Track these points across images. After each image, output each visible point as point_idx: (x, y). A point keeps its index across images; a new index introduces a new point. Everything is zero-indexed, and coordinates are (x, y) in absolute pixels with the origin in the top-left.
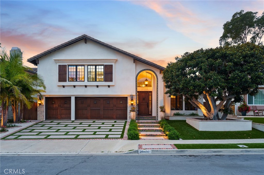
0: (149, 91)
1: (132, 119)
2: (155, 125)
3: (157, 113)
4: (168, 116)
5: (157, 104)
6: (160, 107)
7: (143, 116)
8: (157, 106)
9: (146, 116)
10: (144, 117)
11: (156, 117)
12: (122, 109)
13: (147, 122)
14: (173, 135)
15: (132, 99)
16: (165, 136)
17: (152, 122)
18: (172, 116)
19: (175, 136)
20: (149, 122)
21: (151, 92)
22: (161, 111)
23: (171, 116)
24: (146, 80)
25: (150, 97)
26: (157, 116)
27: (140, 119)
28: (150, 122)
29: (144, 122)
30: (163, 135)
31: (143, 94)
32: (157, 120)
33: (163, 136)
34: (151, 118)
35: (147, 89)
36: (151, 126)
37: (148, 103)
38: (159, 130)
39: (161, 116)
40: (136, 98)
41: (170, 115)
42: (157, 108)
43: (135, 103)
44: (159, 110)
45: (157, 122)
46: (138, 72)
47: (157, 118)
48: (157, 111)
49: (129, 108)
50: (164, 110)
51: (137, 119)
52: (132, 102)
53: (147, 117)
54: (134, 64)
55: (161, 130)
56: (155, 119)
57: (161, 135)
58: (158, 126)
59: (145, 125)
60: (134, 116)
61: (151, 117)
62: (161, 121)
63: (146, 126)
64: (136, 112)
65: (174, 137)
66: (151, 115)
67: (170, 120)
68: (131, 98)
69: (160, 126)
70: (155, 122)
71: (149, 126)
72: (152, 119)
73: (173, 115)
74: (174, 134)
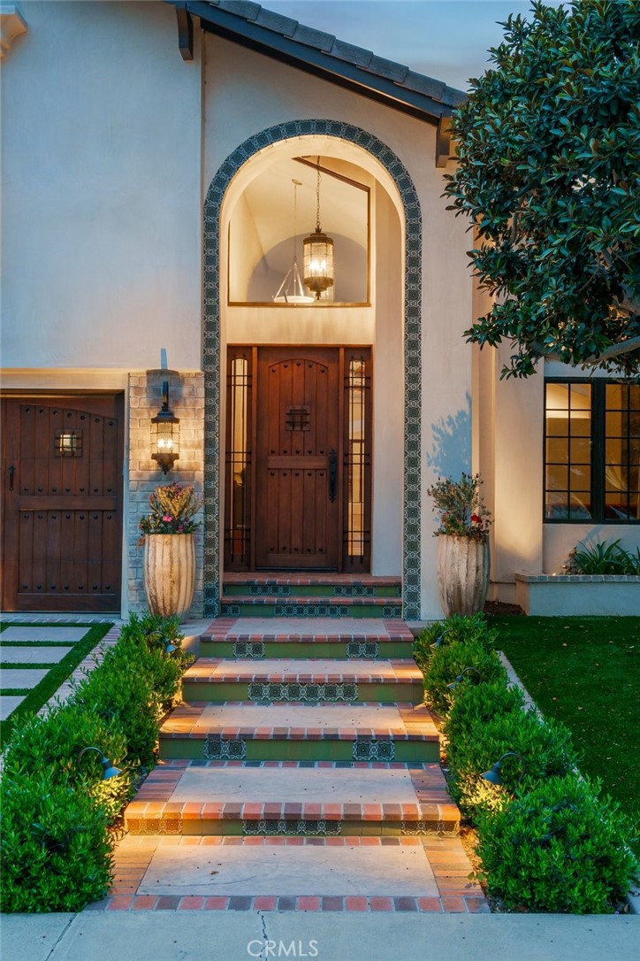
0: (348, 348)
1: (155, 605)
2: (363, 683)
3: (413, 547)
4: (519, 580)
5: (413, 462)
6: (434, 493)
7: (279, 579)
8: (413, 479)
9: (308, 579)
10: (286, 588)
11: (398, 585)
12: (77, 504)
13: (294, 641)
14: (545, 844)
15: (166, 407)
16: (449, 825)
17: (345, 640)
18: (553, 582)
19: (568, 860)
20: (320, 642)
21: (365, 353)
22: (450, 533)
23: (541, 582)
24: (318, 237)
25: (356, 397)
26: (414, 580)
27: (249, 604)
28: (333, 642)
29: (269, 641)
30: (432, 824)
31: (293, 374)
32: (413, 615)
33: (431, 837)
34: (351, 600)
35: (328, 329)
36: (321, 691)
37: (334, 453)
38: (399, 739)
39: (448, 580)
40: (202, 403)
41: (536, 572)
42: (413, 496)
43: (200, 454)
44: (431, 516)
45: (396, 641)
46: (231, 150)
47: (414, 597)
48: (413, 529)
49: (139, 495)
50: (478, 520)
51: (212, 602)
52: (165, 444)
53: (314, 585)
54: (190, 76)
55: (415, 739)
56: (390, 611)
57: (411, 824)
58: (403, 683)
59: (262, 680)
60: (176, 582)
61: (359, 588)
62: (437, 633)
63: (275, 692)
64: (209, 543)
65: (553, 879)
66: (364, 564)
67: (536, 619)
68: (153, 404)
69: (417, 683)
70: (383, 641)
71: (303, 691)
72: (358, 605)
73: (570, 570)
74: (559, 832)
